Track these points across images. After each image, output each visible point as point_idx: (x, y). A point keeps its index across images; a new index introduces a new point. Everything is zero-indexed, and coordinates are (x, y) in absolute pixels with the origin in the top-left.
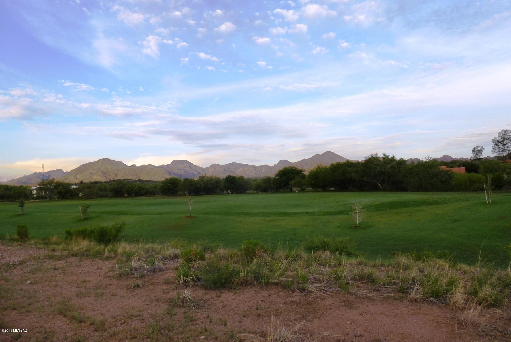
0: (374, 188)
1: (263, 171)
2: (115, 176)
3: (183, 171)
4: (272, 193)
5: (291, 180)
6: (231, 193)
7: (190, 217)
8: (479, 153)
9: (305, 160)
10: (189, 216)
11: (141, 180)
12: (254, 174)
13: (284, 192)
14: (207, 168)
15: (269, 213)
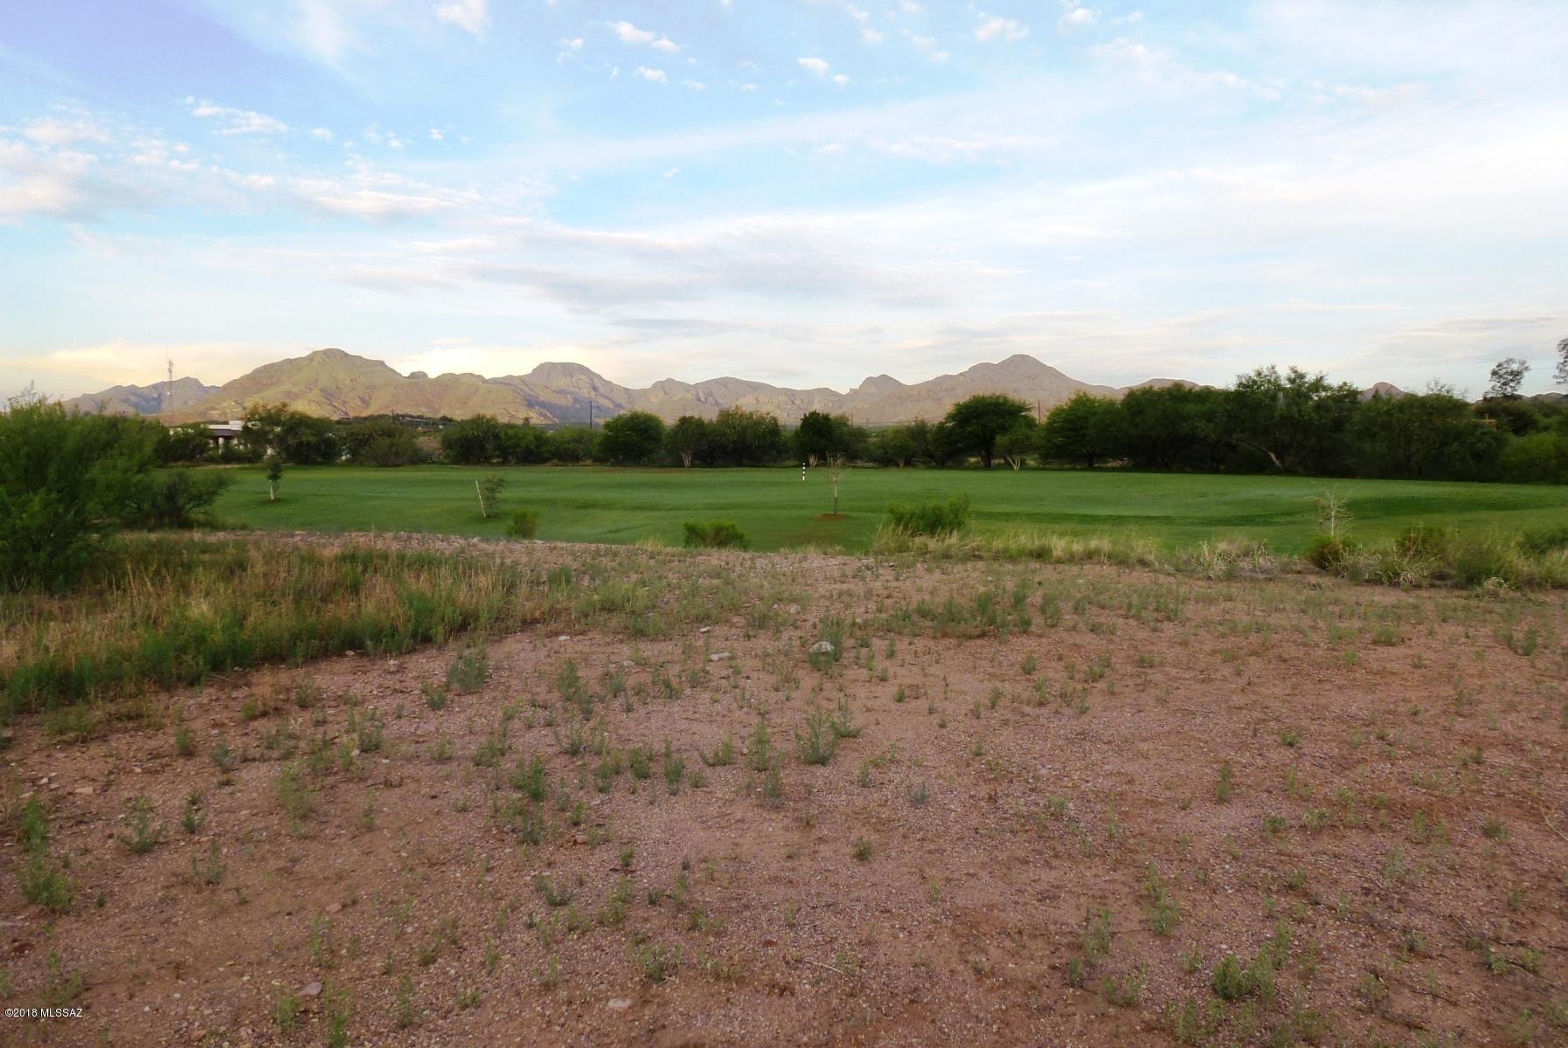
0: (1255, 466)
2: (359, 403)
3: (569, 396)
5: (996, 433)
6: (816, 465)
7: (836, 516)
8: (1512, 381)
9: (947, 377)
10: (832, 512)
12: (788, 416)
14: (643, 392)
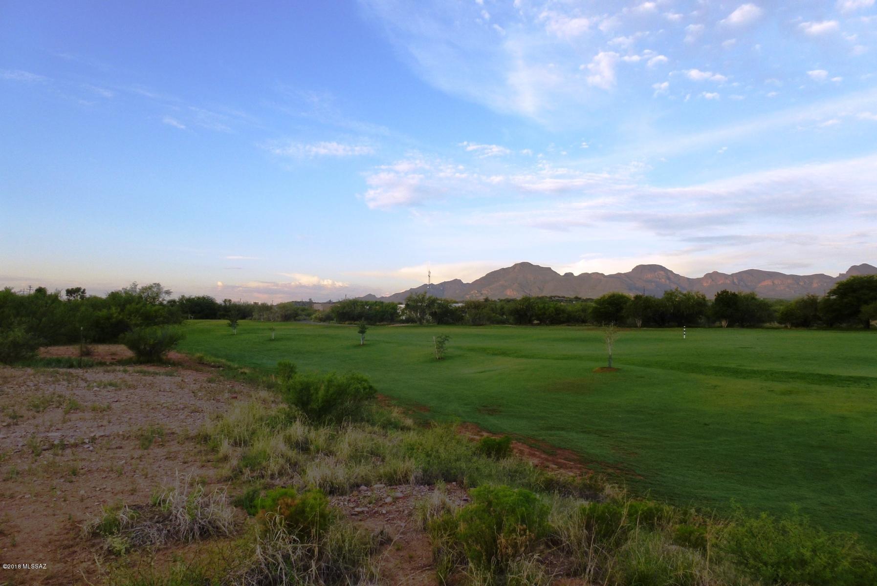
1: (815, 285)
2: (538, 291)
3: (653, 284)
4: (820, 328)
5: (866, 303)
6: (727, 327)
7: (610, 369)
10: (608, 366)
11: (580, 299)
13: (849, 329)
14: (698, 280)
15: (787, 373)
